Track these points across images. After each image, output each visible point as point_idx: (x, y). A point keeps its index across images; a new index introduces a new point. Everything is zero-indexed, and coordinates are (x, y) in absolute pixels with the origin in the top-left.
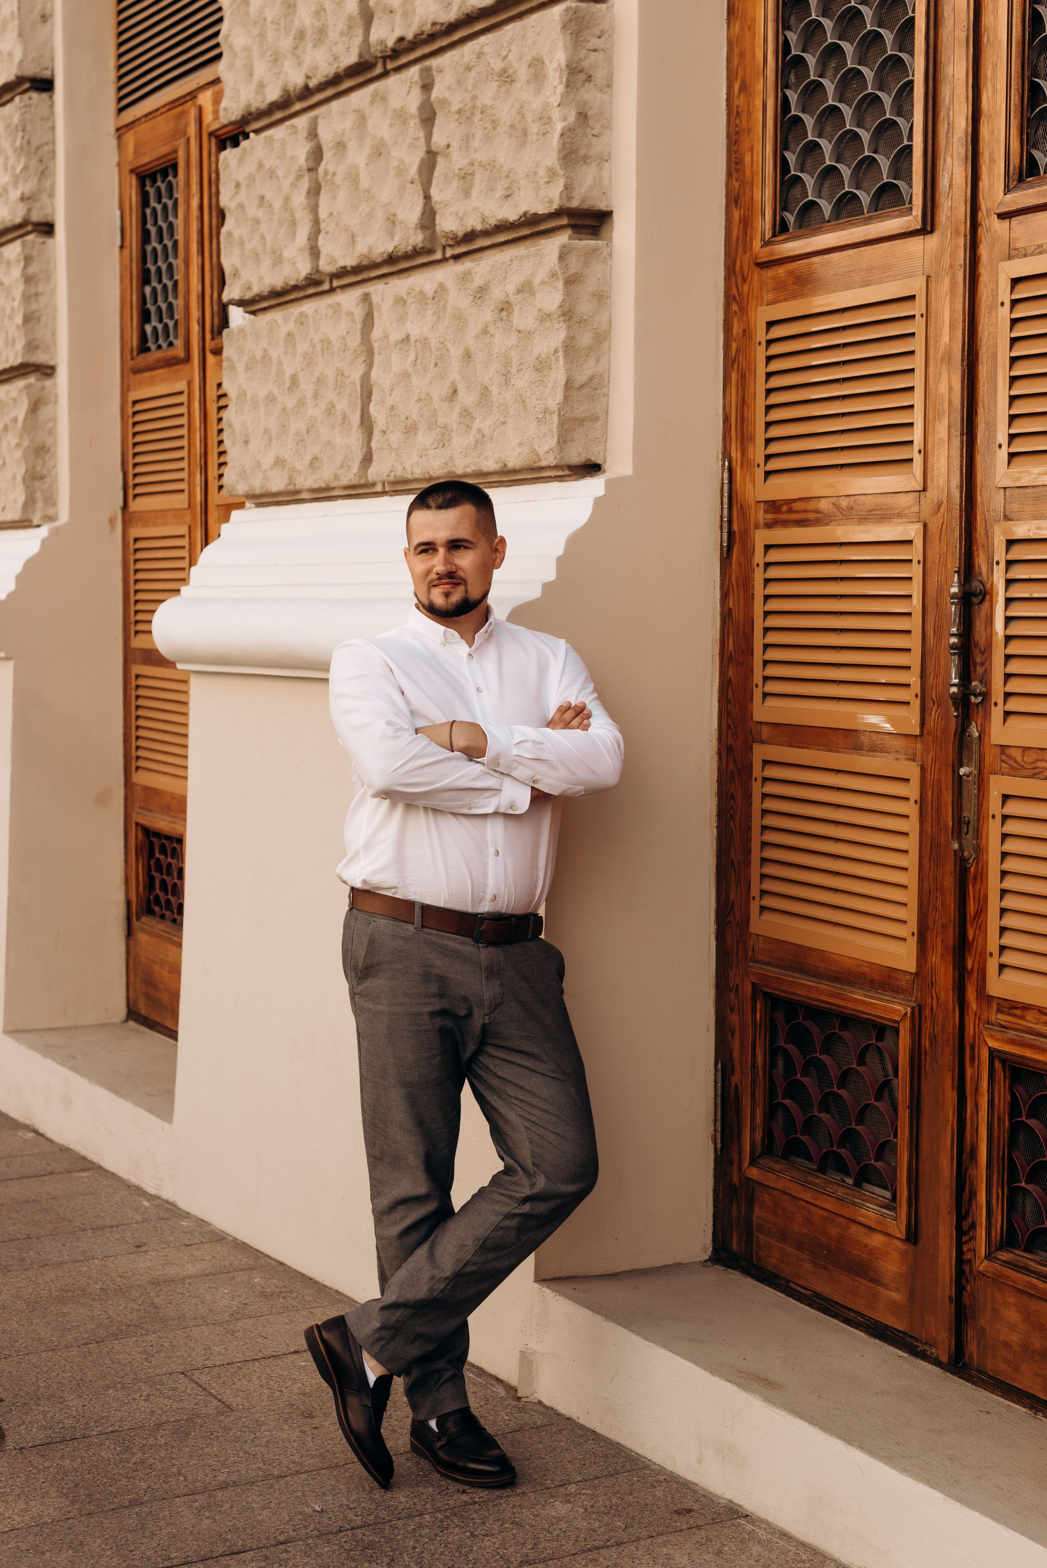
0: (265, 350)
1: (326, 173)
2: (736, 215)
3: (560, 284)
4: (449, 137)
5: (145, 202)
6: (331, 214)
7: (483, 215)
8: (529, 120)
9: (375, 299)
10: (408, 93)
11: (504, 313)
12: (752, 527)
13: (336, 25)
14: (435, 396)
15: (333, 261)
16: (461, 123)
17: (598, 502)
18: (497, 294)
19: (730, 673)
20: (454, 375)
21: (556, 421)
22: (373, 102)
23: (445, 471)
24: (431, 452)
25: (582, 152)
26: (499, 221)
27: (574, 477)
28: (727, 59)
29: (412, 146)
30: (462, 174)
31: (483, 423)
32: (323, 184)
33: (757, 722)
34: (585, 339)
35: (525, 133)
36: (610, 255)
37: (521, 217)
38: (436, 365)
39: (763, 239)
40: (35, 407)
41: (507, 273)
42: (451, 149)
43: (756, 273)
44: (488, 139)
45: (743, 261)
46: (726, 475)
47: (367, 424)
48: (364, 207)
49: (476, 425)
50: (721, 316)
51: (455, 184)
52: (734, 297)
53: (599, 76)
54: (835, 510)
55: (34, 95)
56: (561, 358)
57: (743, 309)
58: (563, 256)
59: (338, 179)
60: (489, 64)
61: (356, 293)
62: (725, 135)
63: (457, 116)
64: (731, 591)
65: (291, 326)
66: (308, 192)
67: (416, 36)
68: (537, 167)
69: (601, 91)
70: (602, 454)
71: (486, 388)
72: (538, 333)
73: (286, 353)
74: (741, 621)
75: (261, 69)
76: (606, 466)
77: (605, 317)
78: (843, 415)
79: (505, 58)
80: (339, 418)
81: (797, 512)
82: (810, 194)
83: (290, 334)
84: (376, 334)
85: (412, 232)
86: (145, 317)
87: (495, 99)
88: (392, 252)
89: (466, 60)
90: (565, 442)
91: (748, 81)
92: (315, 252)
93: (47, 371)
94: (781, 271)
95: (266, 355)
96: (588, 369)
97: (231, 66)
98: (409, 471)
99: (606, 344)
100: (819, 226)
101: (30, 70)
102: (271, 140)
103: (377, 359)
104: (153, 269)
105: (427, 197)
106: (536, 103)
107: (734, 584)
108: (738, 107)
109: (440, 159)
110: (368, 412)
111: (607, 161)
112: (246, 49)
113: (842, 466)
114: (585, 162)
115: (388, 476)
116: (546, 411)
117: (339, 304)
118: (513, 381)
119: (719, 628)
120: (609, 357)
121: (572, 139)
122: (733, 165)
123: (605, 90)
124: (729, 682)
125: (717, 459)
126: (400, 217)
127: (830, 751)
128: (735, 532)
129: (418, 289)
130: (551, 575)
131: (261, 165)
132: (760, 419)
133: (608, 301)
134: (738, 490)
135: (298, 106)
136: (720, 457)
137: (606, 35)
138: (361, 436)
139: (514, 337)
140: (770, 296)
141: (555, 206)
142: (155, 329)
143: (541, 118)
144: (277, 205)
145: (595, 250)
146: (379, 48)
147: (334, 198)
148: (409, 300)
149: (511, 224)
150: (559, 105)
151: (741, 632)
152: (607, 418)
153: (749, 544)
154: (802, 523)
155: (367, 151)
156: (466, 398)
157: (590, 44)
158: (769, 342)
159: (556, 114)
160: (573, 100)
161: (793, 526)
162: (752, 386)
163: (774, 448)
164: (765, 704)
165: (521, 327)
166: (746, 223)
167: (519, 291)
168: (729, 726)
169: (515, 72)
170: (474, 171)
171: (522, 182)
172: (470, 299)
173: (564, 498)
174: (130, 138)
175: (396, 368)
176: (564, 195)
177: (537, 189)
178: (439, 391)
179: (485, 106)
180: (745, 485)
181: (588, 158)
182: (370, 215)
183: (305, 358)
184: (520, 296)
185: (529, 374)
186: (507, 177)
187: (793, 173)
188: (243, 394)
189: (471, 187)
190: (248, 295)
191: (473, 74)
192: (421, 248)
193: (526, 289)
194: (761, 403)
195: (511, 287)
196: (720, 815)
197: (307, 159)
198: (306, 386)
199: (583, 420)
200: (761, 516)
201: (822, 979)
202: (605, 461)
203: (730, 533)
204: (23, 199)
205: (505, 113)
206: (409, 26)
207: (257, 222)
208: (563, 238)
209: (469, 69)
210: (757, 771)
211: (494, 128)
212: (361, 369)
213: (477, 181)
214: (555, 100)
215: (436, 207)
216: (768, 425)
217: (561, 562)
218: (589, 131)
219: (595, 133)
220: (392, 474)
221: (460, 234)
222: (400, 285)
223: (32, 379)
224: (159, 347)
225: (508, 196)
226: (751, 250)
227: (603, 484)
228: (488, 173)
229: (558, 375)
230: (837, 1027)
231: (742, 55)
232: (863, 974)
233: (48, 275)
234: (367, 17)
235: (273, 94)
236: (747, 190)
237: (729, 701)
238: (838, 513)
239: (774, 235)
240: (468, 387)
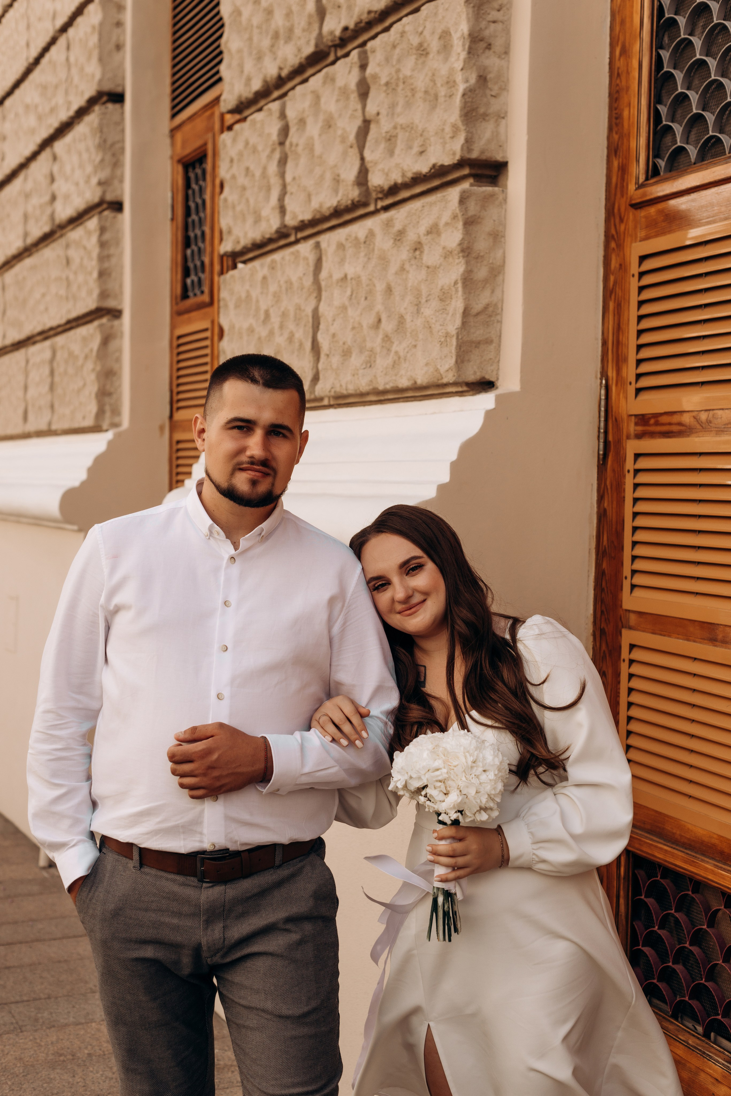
0: (248, 292)
1: (291, 145)
2: (616, 164)
3: (460, 225)
4: (378, 106)
5: (187, 185)
6: (294, 179)
7: (403, 170)
8: (439, 85)
9: (323, 245)
10: (350, 72)
11: (418, 253)
12: (624, 438)
13: (300, 22)
14: (365, 324)
15: (295, 216)
16: (388, 94)
17: (489, 414)
18: (411, 236)
19: (604, 565)
20: (379, 307)
21: (455, 344)
22: (324, 83)
23: (371, 387)
24: (361, 372)
25: (482, 110)
26: (414, 173)
27: (471, 393)
28: (610, 27)
29: (352, 117)
30: (388, 137)
31: (399, 347)
32: (289, 154)
33: (626, 610)
34: (482, 273)
35: (436, 97)
36: (505, 200)
37: (431, 169)
38: (366, 298)
39: (637, 183)
40: (106, 341)
41: (419, 217)
42: (380, 116)
43: (631, 214)
44: (408, 105)
45: (622, 203)
46: (603, 392)
47: (316, 348)
48: (318, 171)
49: (394, 348)
50: (601, 253)
51: (383, 145)
52: (613, 236)
53: (498, 44)
54: (696, 423)
55: (110, 106)
56: (460, 289)
57: (620, 246)
58: (463, 200)
59: (300, 149)
60: (409, 40)
61: (311, 242)
62: (607, 95)
63: (384, 88)
64: (606, 494)
65: (265, 271)
66: (280, 162)
67: (357, 24)
68: (444, 124)
69: (499, 57)
70: (495, 373)
71: (402, 317)
72: (442, 268)
73: (262, 293)
74: (614, 520)
75: (249, 66)
76: (498, 384)
77: (499, 254)
78: (704, 337)
79: (421, 33)
80: (297, 345)
81: (663, 424)
82: (678, 140)
83: (265, 278)
84: (323, 275)
85: (350, 188)
86: (186, 272)
87: (413, 70)
88: (337, 207)
89: (392, 39)
90: (463, 362)
91: (627, 44)
92: (282, 210)
93: (116, 314)
94: (652, 210)
95: (248, 296)
96: (483, 299)
97: (229, 66)
98: (344, 387)
99: (500, 277)
100: (685, 168)
101: (107, 87)
102: (254, 122)
103: (324, 294)
104: (192, 234)
105: (362, 159)
106: (444, 71)
107: (609, 487)
108: (618, 68)
109: (373, 126)
110: (317, 340)
111: (503, 118)
112: (240, 51)
113: (703, 383)
114: (484, 119)
115: (330, 391)
116: (447, 335)
117: (298, 252)
118: (422, 310)
119: (595, 525)
120: (503, 288)
121: (473, 98)
122: (614, 120)
123: (503, 56)
124: (603, 573)
125: (596, 377)
126: (343, 176)
127: (688, 640)
128: (610, 442)
129: (354, 235)
130: (445, 478)
131: (247, 143)
132: (632, 342)
133: (503, 239)
134: (614, 405)
135: (276, 94)
136: (599, 376)
137: (504, 9)
138: (312, 359)
139: (424, 272)
140: (642, 234)
141: (458, 157)
142: (193, 282)
143: (448, 83)
144: (258, 173)
145: (492, 195)
146: (330, 38)
147: (297, 165)
148: (348, 245)
149: (425, 176)
150: (462, 69)
151: (614, 530)
152: (500, 341)
153: (622, 452)
154: (667, 434)
155: (320, 124)
156: (388, 326)
157: (490, 16)
158: (642, 274)
159: (459, 77)
160: (474, 64)
161: (660, 437)
162: (626, 314)
163: (645, 368)
164: (633, 594)
165: (430, 263)
166: (624, 170)
167: (429, 233)
168: (602, 612)
169: (429, 45)
170: (397, 134)
171: (432, 139)
172: (392, 241)
173: (462, 411)
174: (179, 136)
175: (337, 303)
176: (465, 148)
177: (444, 144)
178: (369, 320)
179: (405, 77)
180: (619, 400)
181: (487, 115)
182: (322, 177)
183: (274, 296)
184: (429, 237)
185: (435, 304)
186: (421, 135)
187: (664, 123)
188: (232, 327)
189: (395, 147)
190: (238, 248)
191: (397, 51)
192: (358, 201)
193: (434, 231)
194: (633, 328)
195: (422, 229)
197: (279, 135)
198: (275, 320)
199: (479, 343)
200: (632, 428)
201: (677, 845)
202: (498, 379)
203: (606, 443)
204: (100, 183)
205: (421, 82)
206: (352, 17)
207: (244, 188)
208: (466, 185)
209: (394, 47)
210: (625, 654)
211: (413, 95)
212: (312, 303)
213: (399, 142)
214: (459, 65)
215: (369, 165)
216: (640, 347)
217: (455, 466)
218: (489, 93)
219: (493, 93)
220: (333, 390)
221: (386, 187)
222: (341, 234)
223: (104, 320)
224: (195, 295)
225: (422, 153)
226: (627, 194)
227: (495, 399)
228: (407, 134)
229: (458, 304)
230: (690, 889)
231: (623, 22)
232: (714, 845)
233: (118, 242)
234: (321, 13)
235: (257, 85)
236: (625, 141)
237: (602, 590)
238: (698, 426)
239: (647, 179)
240: (389, 316)
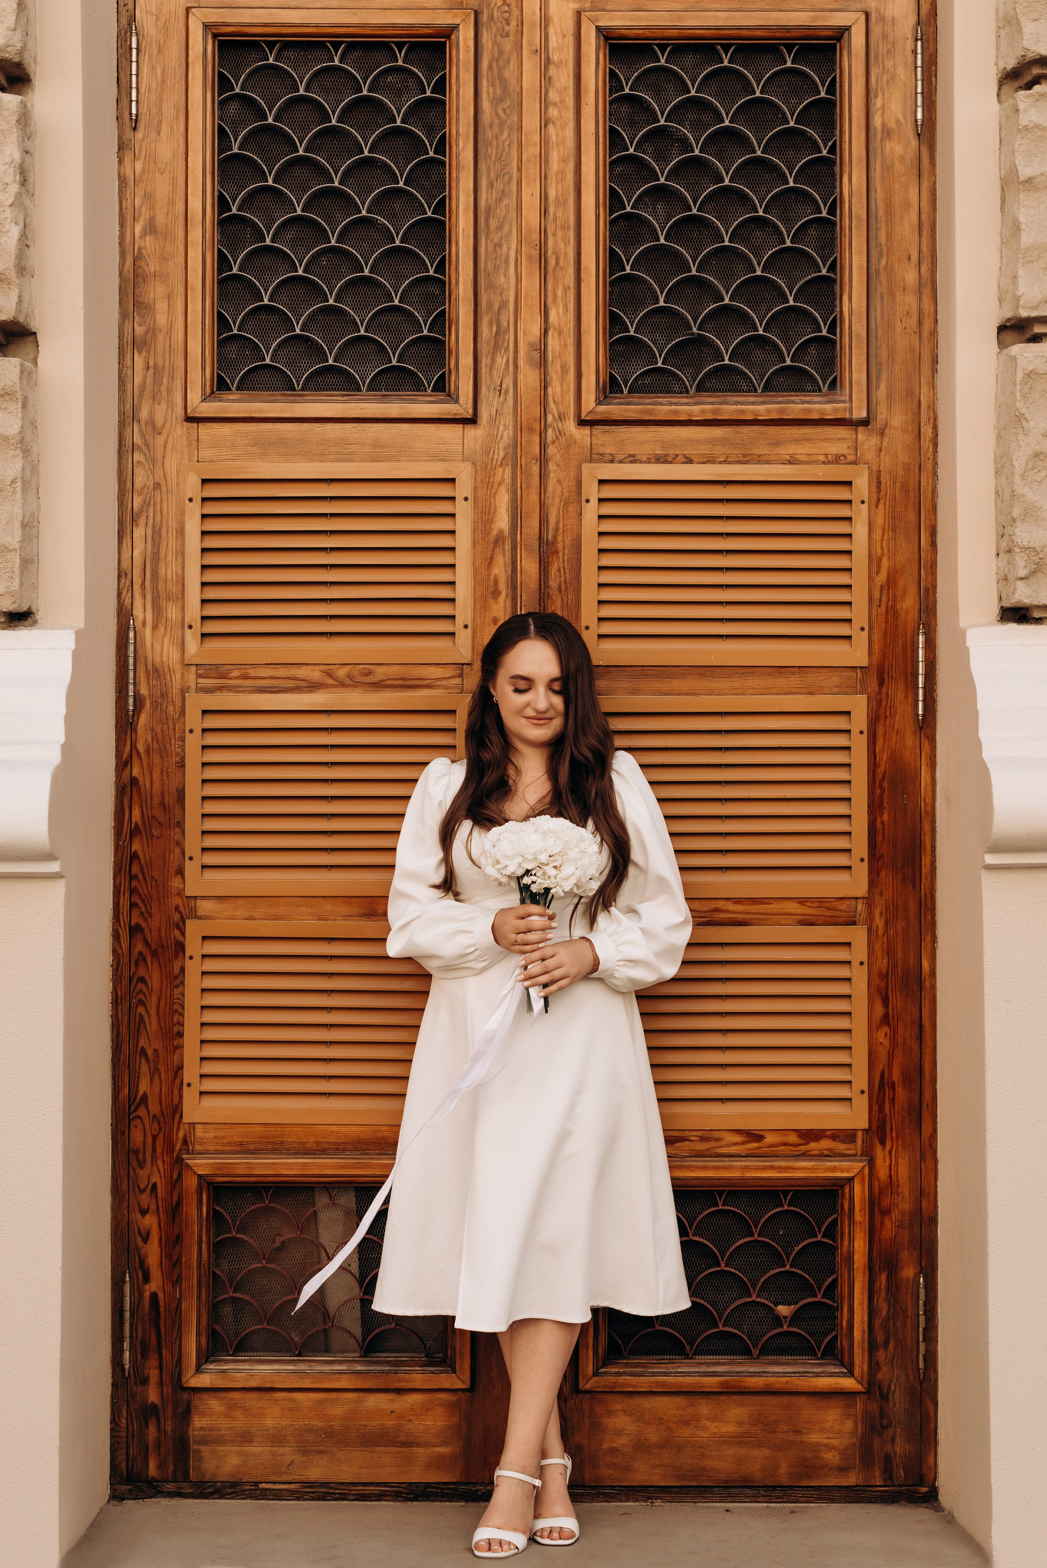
2: (140, 361)
3: (17, 407)
12: (176, 691)
21: (18, 561)
25: (24, 263)
33: (194, 897)
36: (36, 381)
39: (203, 393)
43: (185, 427)
46: (132, 635)
50: (116, 465)
52: (136, 447)
53: (31, 182)
54: (325, 678)
56: (19, 490)
57: (154, 461)
58: (21, 375)
64: (134, 759)
70: (35, 601)
74: (157, 791)
76: (38, 614)
77: (36, 449)
78: (335, 583)
82: (266, 357)
90: (22, 583)
91: (159, 225)
94: (226, 429)
100: (284, 393)
107: (142, 752)
108: (138, 248)
111: (33, 277)
113: (333, 634)
119: (110, 799)
121: (22, 246)
122: (133, 308)
125: (114, 616)
127: (320, 920)
128: (142, 696)
132: (192, 579)
133: (37, 431)
134: (149, 651)
136: (116, 614)
137: (32, 138)
140: (206, 454)
141: (6, 317)
145: (30, 373)
151: (157, 804)
152: (38, 563)
153: (171, 708)
154: (267, 689)
157: (28, 146)
158: (204, 500)
160: (20, 204)
161: (247, 692)
162: (173, 542)
163: (211, 610)
164: (204, 877)
166: (159, 372)
168: (133, 905)
176: (18, 308)
180: (162, 646)
181: (28, 271)
187: (236, 332)
194: (192, 561)
196: (116, 1002)
199: (29, 561)
200: (191, 680)
202: (38, 610)
203: (136, 697)
210: (193, 949)
216: (205, 585)
217: (68, 721)
218: (25, 240)
219: (28, 243)
226: (171, 401)
227: (73, 636)
229: (15, 509)
231: (148, 196)
236: (160, 337)
238: (330, 681)
239: (212, 391)
